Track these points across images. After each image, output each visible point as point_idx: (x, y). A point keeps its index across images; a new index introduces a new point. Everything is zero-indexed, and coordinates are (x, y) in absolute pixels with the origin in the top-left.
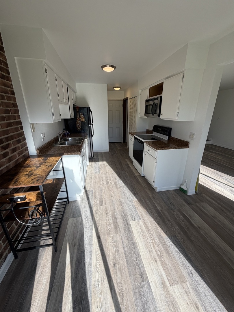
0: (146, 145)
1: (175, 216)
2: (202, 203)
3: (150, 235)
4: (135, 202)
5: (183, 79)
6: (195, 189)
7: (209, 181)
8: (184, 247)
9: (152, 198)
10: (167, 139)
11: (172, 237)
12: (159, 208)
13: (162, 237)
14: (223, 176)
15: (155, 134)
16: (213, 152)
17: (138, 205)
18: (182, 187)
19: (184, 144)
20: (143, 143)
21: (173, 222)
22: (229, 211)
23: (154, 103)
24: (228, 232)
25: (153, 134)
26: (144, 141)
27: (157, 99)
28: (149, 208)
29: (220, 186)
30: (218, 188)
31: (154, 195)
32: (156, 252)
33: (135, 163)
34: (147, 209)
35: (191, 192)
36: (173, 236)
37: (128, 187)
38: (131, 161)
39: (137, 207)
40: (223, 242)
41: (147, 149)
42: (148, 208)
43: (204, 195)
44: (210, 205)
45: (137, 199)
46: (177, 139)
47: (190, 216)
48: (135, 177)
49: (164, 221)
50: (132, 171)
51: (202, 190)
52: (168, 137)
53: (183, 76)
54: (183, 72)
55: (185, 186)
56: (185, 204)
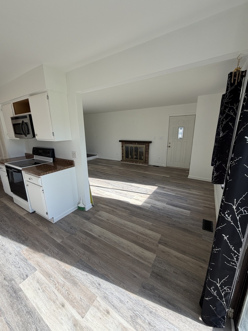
0: (25, 173)
1: (77, 238)
2: (98, 213)
3: (52, 281)
4: (25, 252)
5: (48, 99)
6: (91, 202)
7: (101, 190)
8: (90, 265)
9: (48, 234)
10: (52, 161)
11: (78, 264)
12: (59, 241)
13: (66, 272)
14: (109, 182)
15: (37, 158)
16: (100, 165)
17: (30, 253)
18: (80, 205)
19: (69, 164)
20: (20, 171)
21: (76, 246)
22: (116, 209)
23: (23, 122)
24: (119, 226)
25: (34, 158)
26: (21, 169)
27: (25, 117)
28: (47, 248)
29: (108, 191)
30: (108, 194)
31: (51, 229)
32: (62, 294)
33: (17, 199)
34: (43, 251)
35: (88, 206)
36: (78, 262)
37: (10, 238)
38: (11, 199)
39: (28, 257)
40: (117, 236)
41: (27, 177)
42: (45, 249)
43: (99, 204)
44: (105, 211)
45: (27, 246)
46: (62, 159)
47: (91, 230)
48: (21, 218)
49: (66, 252)
50: (14, 213)
51: (97, 201)
52: (52, 158)
53: (48, 96)
54: (46, 92)
55: (82, 204)
56: (85, 221)
